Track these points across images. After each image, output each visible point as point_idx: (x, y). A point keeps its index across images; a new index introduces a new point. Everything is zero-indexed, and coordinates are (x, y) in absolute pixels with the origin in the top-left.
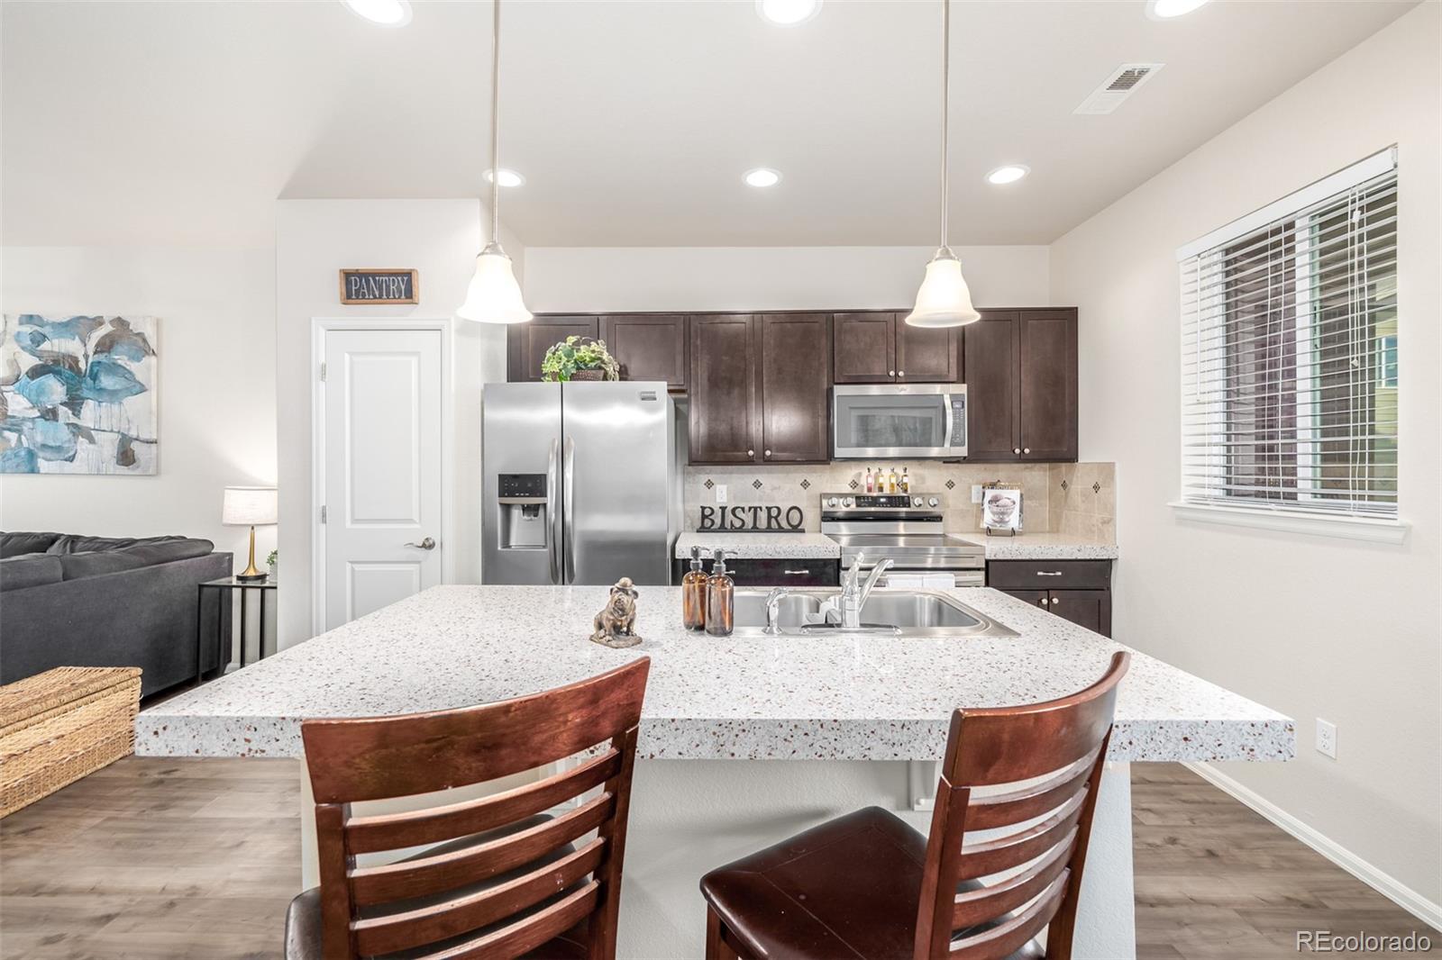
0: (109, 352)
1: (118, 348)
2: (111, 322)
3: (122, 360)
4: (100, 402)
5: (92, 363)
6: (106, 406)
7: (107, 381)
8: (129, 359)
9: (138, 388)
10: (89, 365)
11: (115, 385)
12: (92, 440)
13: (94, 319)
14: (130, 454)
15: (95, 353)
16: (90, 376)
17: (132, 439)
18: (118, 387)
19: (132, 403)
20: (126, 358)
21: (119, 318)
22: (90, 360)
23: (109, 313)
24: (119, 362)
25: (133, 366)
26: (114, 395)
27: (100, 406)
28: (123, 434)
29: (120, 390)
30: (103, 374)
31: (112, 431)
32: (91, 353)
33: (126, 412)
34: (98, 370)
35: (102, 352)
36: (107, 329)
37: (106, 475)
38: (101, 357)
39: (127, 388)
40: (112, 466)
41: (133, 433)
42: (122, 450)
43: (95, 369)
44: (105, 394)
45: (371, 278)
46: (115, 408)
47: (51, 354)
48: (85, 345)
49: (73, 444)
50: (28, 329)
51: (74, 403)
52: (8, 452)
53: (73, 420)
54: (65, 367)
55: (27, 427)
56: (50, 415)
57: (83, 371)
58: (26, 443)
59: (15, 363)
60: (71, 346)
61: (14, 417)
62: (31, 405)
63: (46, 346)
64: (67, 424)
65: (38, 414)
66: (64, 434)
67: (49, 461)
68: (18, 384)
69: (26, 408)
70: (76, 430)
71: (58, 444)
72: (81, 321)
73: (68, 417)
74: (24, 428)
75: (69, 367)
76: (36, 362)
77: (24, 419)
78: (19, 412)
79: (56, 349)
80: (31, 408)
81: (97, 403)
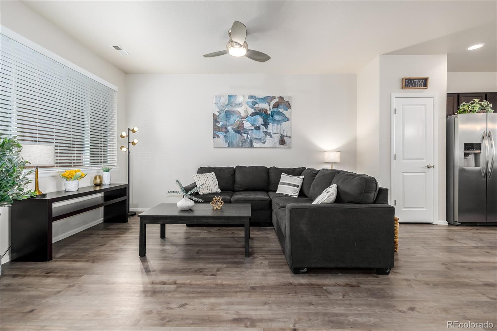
0: (277, 108)
1: (280, 106)
2: (278, 98)
3: (281, 110)
4: (274, 124)
5: (272, 111)
6: (276, 125)
7: (276, 117)
8: (284, 110)
9: (286, 119)
10: (271, 112)
11: (279, 118)
12: (271, 136)
13: (272, 97)
14: (283, 141)
15: (273, 108)
16: (271, 116)
17: (284, 136)
18: (280, 119)
19: (284, 124)
20: (283, 109)
21: (281, 97)
22: (271, 110)
23: (277, 95)
24: (281, 111)
25: (285, 112)
26: (279, 122)
27: (274, 125)
28: (281, 134)
29: (281, 120)
30: (275, 115)
31: (278, 133)
32: (271, 108)
33: (282, 127)
34: (273, 114)
35: (275, 108)
36: (277, 100)
37: (275, 148)
38: (275, 109)
39: (284, 119)
40: (278, 145)
41: (285, 134)
42: (281, 140)
43: (273, 113)
44: (276, 122)
45: (412, 81)
46: (279, 126)
47: (258, 108)
48: (269, 106)
49: (265, 138)
50: (251, 100)
51: (266, 124)
52: (244, 140)
53: (265, 130)
54: (263, 113)
55: (250, 132)
56: (258, 128)
57: (269, 114)
58: (249, 138)
59: (246, 112)
60: (265, 106)
61: (246, 129)
62: (251, 125)
63: (257, 106)
64: (263, 131)
65: (254, 128)
66: (262, 135)
67: (257, 143)
68: (247, 118)
69: (250, 126)
70: (266, 133)
71: (260, 138)
72: (269, 97)
73: (264, 129)
74: (249, 132)
75: (265, 113)
76: (253, 111)
77: (249, 130)
78: (248, 127)
79: (260, 107)
80: (251, 126)
81: (273, 124)
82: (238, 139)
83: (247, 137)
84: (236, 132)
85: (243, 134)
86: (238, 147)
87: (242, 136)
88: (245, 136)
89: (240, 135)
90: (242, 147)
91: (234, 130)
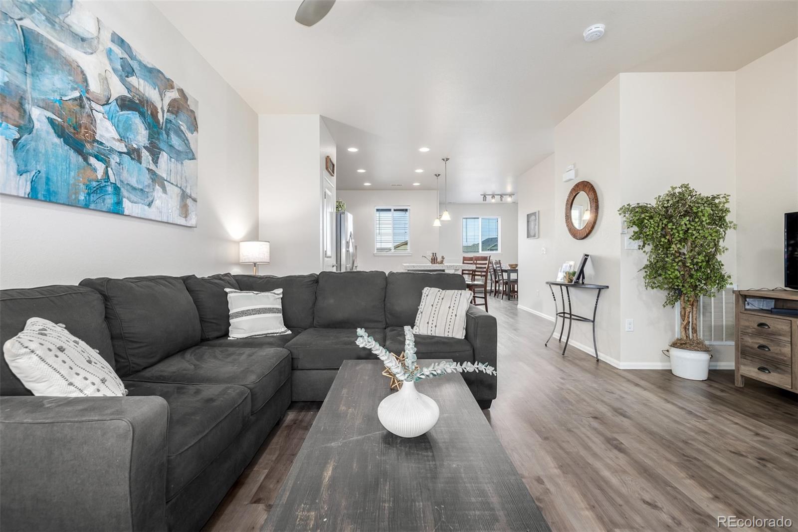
0: (176, 115)
1: (181, 116)
2: (178, 90)
3: (184, 128)
4: (171, 157)
5: (167, 119)
6: (174, 163)
7: (175, 141)
8: (187, 129)
9: (190, 156)
10: (165, 119)
11: (179, 145)
12: (164, 190)
13: (168, 80)
14: (186, 208)
15: (168, 111)
16: (165, 130)
17: (187, 196)
18: (180, 149)
19: (188, 166)
20: (186, 127)
21: (182, 89)
22: (165, 116)
23: (177, 82)
24: (182, 128)
25: (189, 135)
26: (178, 155)
27: (170, 160)
28: (183, 190)
29: (182, 152)
30: (172, 132)
31: (177, 186)
32: (165, 110)
33: (185, 172)
34: (170, 128)
35: (171, 112)
36: (175, 94)
37: (173, 224)
38: (171, 117)
39: (187, 152)
40: (177, 218)
41: (188, 191)
42: (181, 204)
43: (169, 125)
44: (173, 151)
46: (179, 166)
47: (137, 92)
48: (162, 100)
49: (152, 190)
50: (118, 51)
51: (154, 151)
52: (94, 184)
53: (152, 167)
54: (149, 113)
55: (114, 159)
56: (134, 154)
57: (161, 123)
58: (112, 179)
59: (105, 82)
60: (152, 93)
61: (101, 144)
62: (119, 137)
63: (133, 80)
64: (148, 169)
65: (125, 150)
66: (146, 179)
67: (132, 202)
68: (107, 107)
69: (114, 139)
70: (154, 177)
71: (140, 187)
72: (160, 75)
73: (149, 163)
74: (111, 160)
75: (152, 114)
76: (124, 92)
77: (112, 150)
78: (108, 140)
79: (141, 89)
80: (118, 140)
81: (169, 157)
82: (72, 174)
83: (106, 173)
84: (66, 142)
85: (92, 160)
86: (72, 204)
87: (91, 165)
88: (100, 167)
89: (80, 159)
90: (86, 207)
91: (60, 131)
